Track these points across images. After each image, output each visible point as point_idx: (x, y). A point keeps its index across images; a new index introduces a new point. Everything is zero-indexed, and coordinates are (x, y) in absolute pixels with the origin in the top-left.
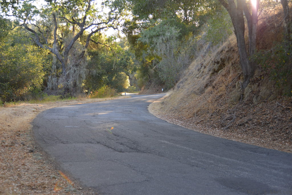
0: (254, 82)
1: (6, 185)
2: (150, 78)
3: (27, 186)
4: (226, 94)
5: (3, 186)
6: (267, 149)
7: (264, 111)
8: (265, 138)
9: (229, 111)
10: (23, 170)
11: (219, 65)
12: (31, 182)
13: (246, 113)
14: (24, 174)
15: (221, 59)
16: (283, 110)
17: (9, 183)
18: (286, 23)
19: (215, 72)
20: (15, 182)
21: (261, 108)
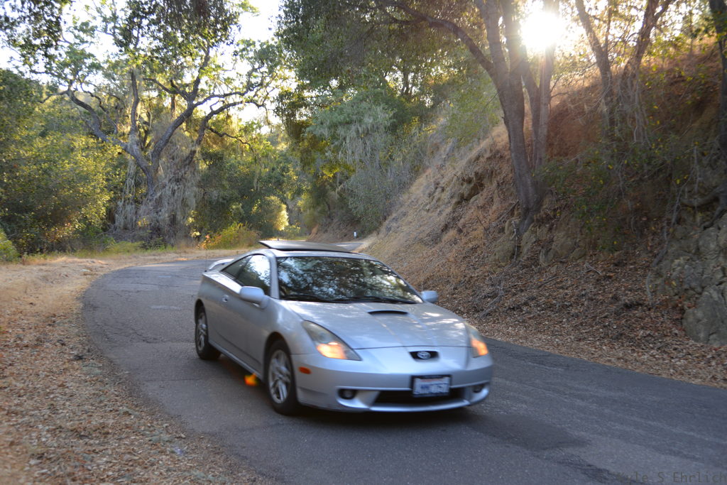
0: (541, 222)
1: (25, 429)
2: (329, 209)
3: (68, 430)
4: (484, 244)
5: (18, 430)
6: (565, 357)
7: (561, 282)
8: (561, 335)
9: (491, 279)
10: (61, 396)
11: (472, 185)
12: (77, 422)
13: (524, 285)
14: (64, 404)
15: (476, 174)
16: (598, 280)
17: (32, 424)
18: (607, 104)
19: (463, 200)
20: (44, 422)
21: (556, 275)
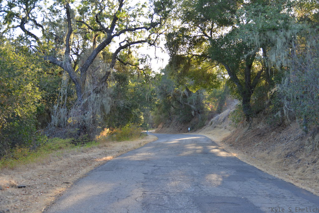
2: (170, 115)
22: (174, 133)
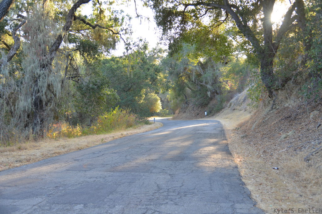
2: (186, 98)
22: (190, 119)
